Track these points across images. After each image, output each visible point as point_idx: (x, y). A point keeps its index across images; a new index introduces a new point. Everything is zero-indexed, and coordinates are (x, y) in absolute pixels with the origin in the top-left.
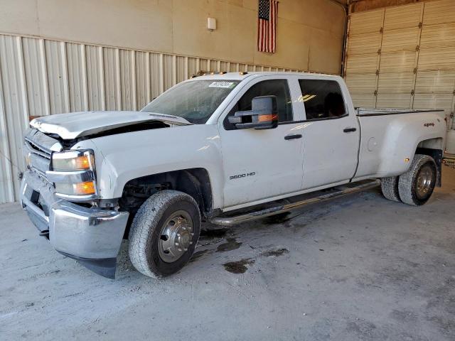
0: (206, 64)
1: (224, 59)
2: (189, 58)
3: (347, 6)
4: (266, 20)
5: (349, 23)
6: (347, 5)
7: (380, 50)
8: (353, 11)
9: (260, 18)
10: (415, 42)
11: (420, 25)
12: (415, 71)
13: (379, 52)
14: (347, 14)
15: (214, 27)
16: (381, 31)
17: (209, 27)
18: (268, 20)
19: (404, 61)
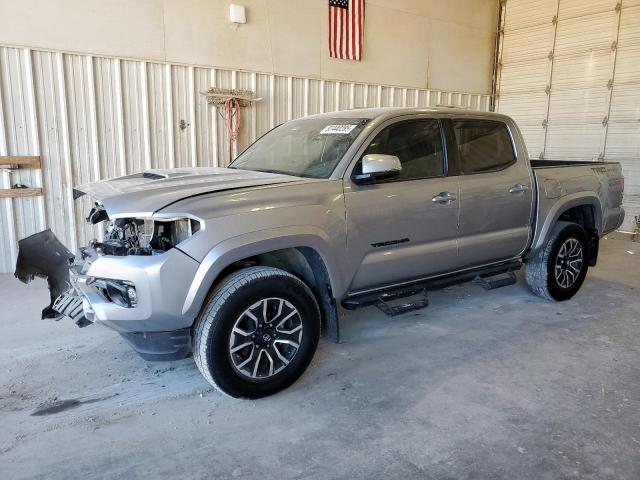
0: (230, 78)
1: (262, 70)
2: (195, 68)
4: (342, 7)
5: (503, 12)
7: (552, 53)
9: (331, 4)
10: (609, 37)
11: (618, 8)
12: (610, 85)
13: (551, 56)
16: (555, 21)
17: (232, 20)
18: (347, 8)
19: (592, 69)
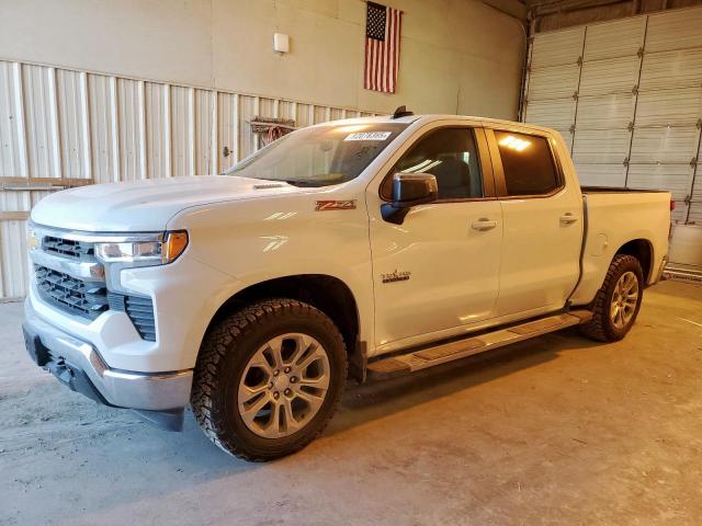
0: (272, 106)
1: (302, 99)
2: (240, 96)
3: (527, 23)
4: (379, 40)
6: (529, 22)
7: (576, 93)
8: (538, 30)
9: (368, 36)
10: (631, 80)
11: (641, 53)
12: (631, 128)
13: (576, 96)
14: (528, 36)
15: (286, 50)
16: (580, 62)
17: (276, 49)
18: (383, 40)
19: (614, 110)
